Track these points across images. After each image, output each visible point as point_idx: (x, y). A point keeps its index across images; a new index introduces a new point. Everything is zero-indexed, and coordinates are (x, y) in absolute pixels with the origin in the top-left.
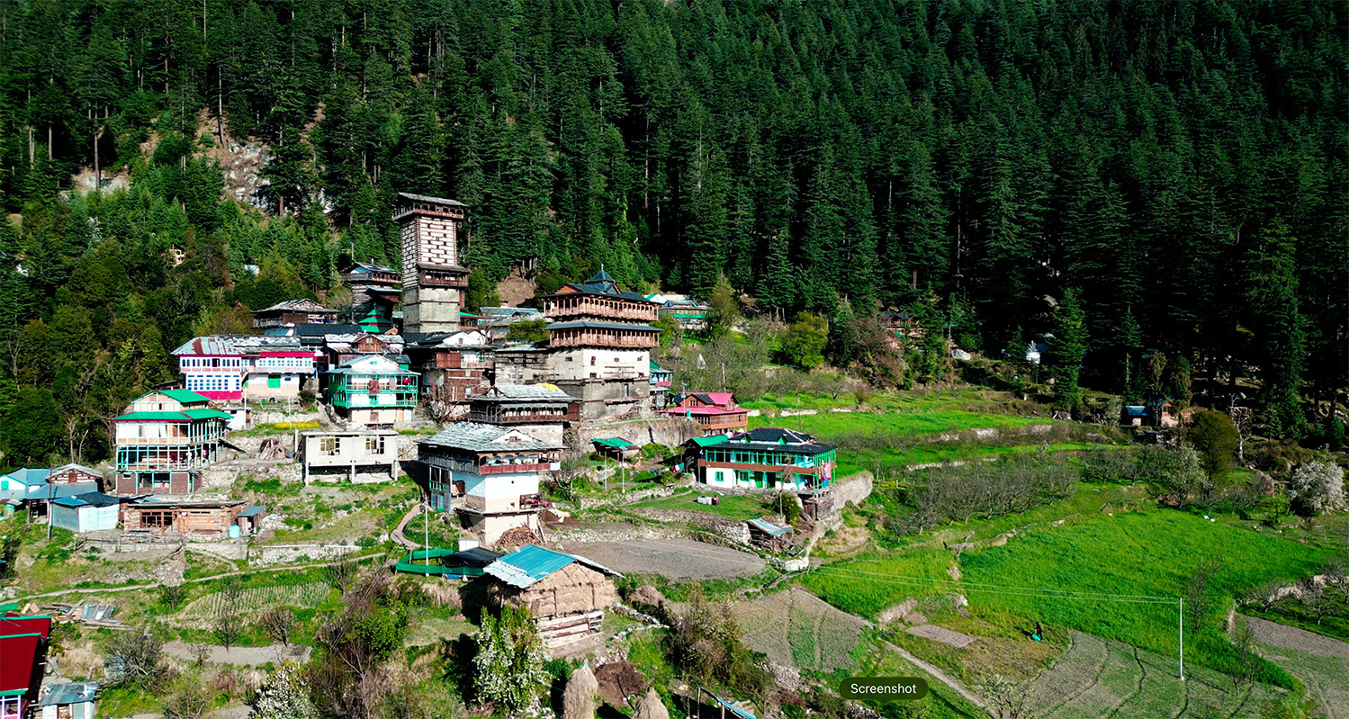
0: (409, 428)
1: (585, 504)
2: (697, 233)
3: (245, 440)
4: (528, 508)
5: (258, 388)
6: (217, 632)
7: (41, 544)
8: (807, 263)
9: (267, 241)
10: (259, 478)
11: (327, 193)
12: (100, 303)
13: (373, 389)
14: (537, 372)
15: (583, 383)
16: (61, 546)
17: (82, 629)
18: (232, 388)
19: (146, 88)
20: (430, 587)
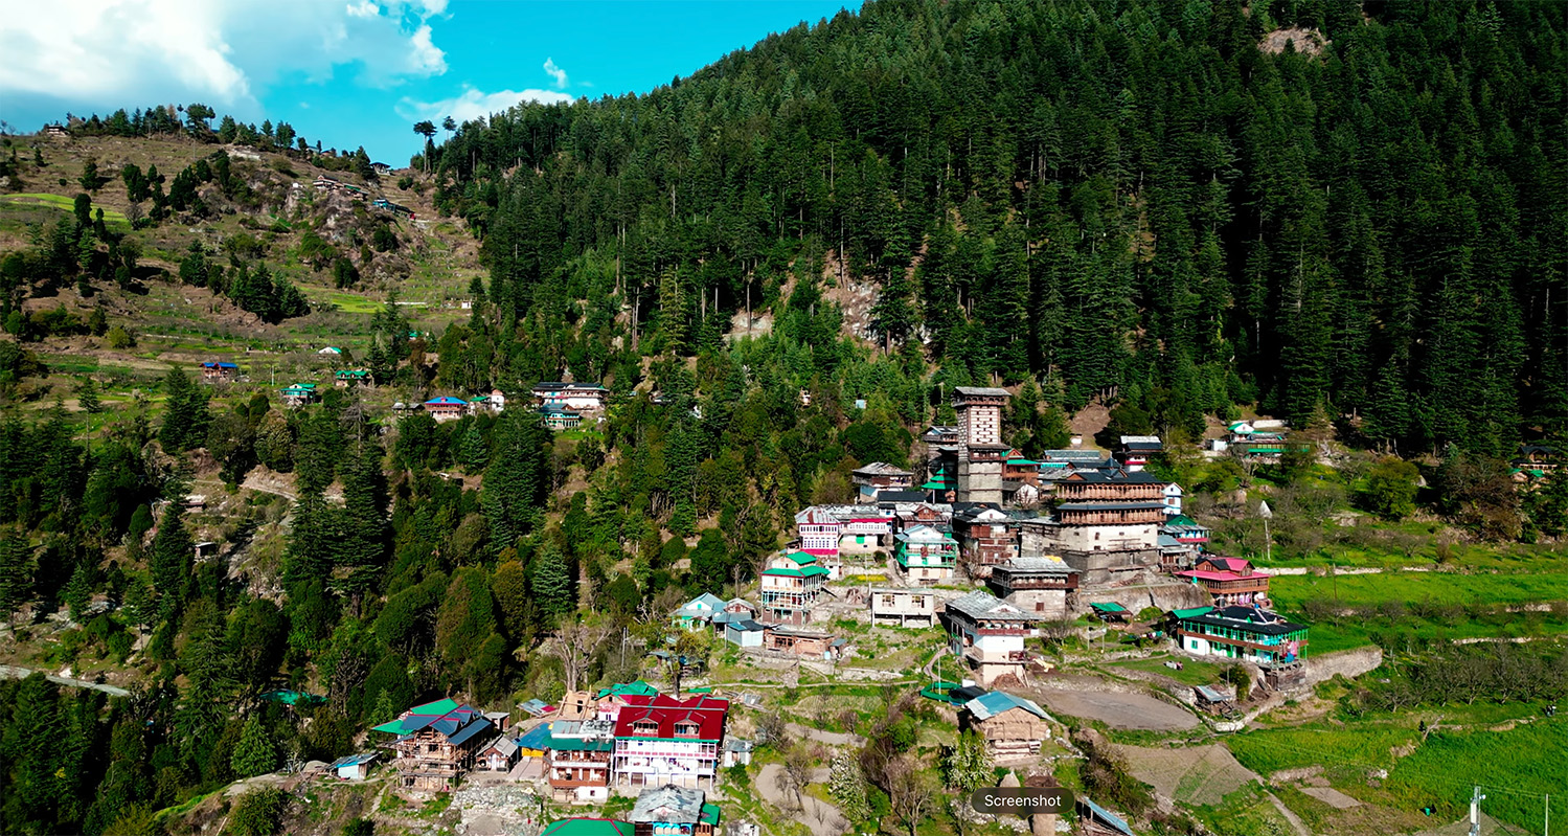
0: (950, 584)
1: (1067, 659)
2: (1295, 355)
3: (837, 588)
4: (1014, 660)
5: (850, 545)
6: (815, 721)
7: (721, 652)
8: (1425, 389)
9: (876, 378)
10: (843, 619)
11: (926, 326)
12: (750, 442)
13: (924, 553)
14: (1053, 542)
15: (1088, 554)
16: (733, 654)
17: (744, 709)
18: (831, 547)
19: (785, 236)
20: (940, 709)
